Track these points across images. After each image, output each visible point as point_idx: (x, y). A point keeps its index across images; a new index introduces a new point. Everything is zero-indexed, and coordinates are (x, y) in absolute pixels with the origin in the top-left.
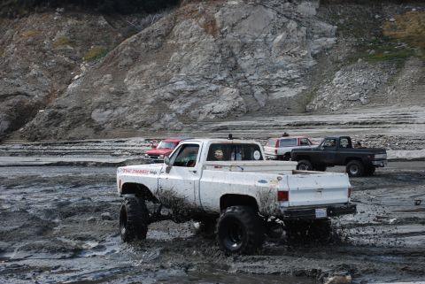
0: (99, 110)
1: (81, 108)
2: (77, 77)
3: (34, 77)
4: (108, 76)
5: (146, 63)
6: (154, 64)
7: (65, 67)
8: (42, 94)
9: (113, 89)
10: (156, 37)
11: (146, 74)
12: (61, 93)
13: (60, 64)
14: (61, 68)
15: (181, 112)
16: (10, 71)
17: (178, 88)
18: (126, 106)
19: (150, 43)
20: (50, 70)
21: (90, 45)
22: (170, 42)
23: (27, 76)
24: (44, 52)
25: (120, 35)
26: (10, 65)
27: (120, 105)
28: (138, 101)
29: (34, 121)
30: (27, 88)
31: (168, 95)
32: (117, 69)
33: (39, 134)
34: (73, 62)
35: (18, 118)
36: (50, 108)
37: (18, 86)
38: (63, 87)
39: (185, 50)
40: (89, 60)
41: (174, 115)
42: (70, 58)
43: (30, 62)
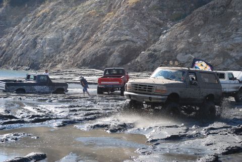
0: (181, 54)
1: (169, 52)
2: (165, 31)
3: (137, 30)
4: (187, 31)
5: (213, 24)
6: (219, 25)
7: (157, 24)
8: (142, 41)
9: (191, 40)
10: (220, 7)
11: (214, 31)
12: (155, 41)
13: (154, 23)
14: (154, 25)
15: (238, 58)
16: (121, 26)
17: (236, 42)
18: (200, 52)
19: (215, 11)
20: (147, 26)
21: (173, 11)
22: (229, 10)
23: (133, 29)
24: (143, 14)
25: (192, 5)
26: (122, 22)
27: (196, 52)
28: (208, 49)
29: (138, 59)
30: (133, 37)
31: (229, 47)
32: (193, 27)
33: (142, 67)
34: (162, 22)
35: (127, 56)
36: (149, 50)
37: (127, 35)
38: (156, 37)
39: (241, 16)
40: (173, 21)
41: (234, 60)
42: (160, 19)
43: (135, 20)
